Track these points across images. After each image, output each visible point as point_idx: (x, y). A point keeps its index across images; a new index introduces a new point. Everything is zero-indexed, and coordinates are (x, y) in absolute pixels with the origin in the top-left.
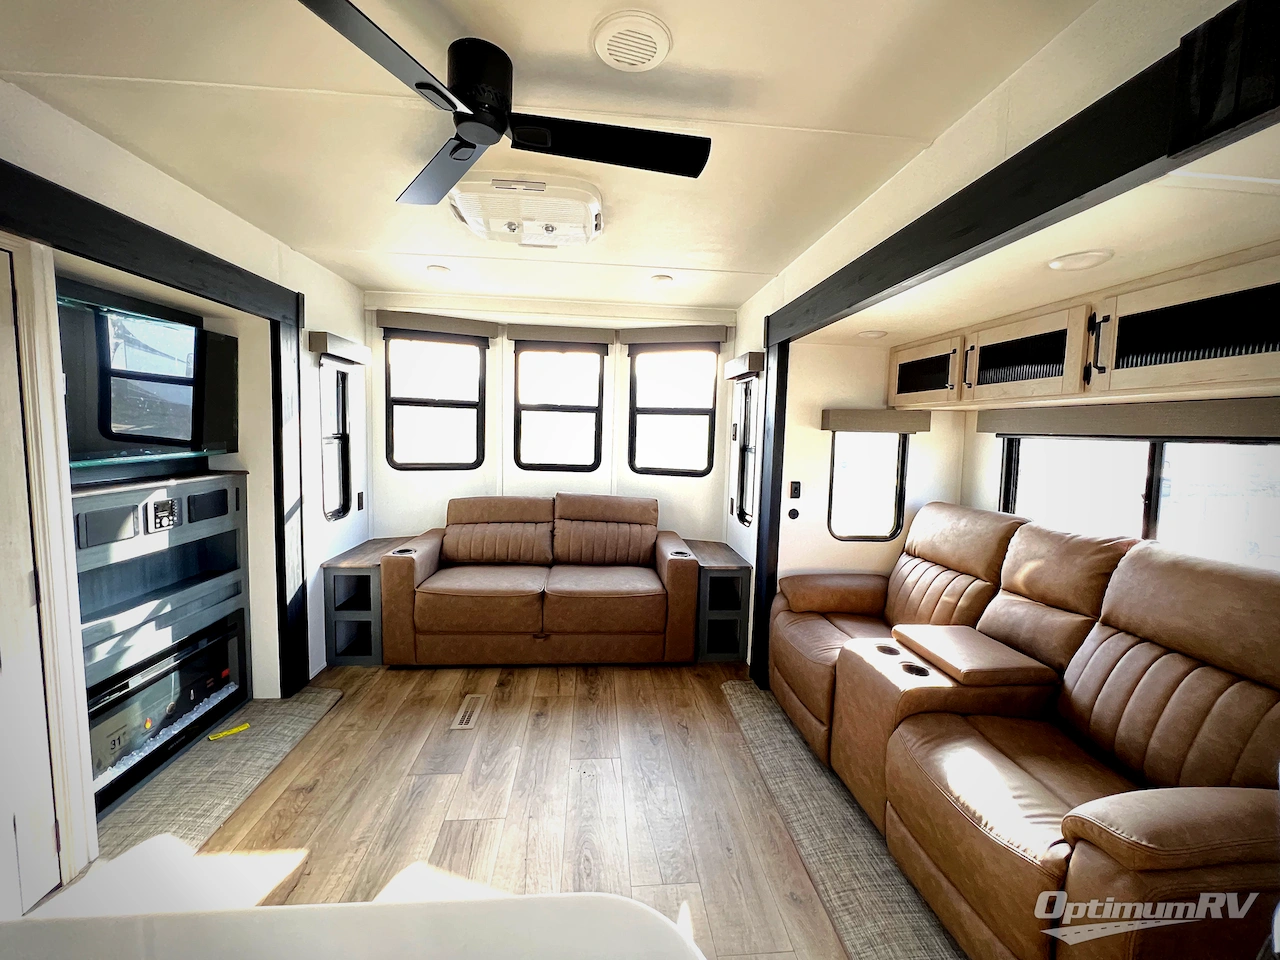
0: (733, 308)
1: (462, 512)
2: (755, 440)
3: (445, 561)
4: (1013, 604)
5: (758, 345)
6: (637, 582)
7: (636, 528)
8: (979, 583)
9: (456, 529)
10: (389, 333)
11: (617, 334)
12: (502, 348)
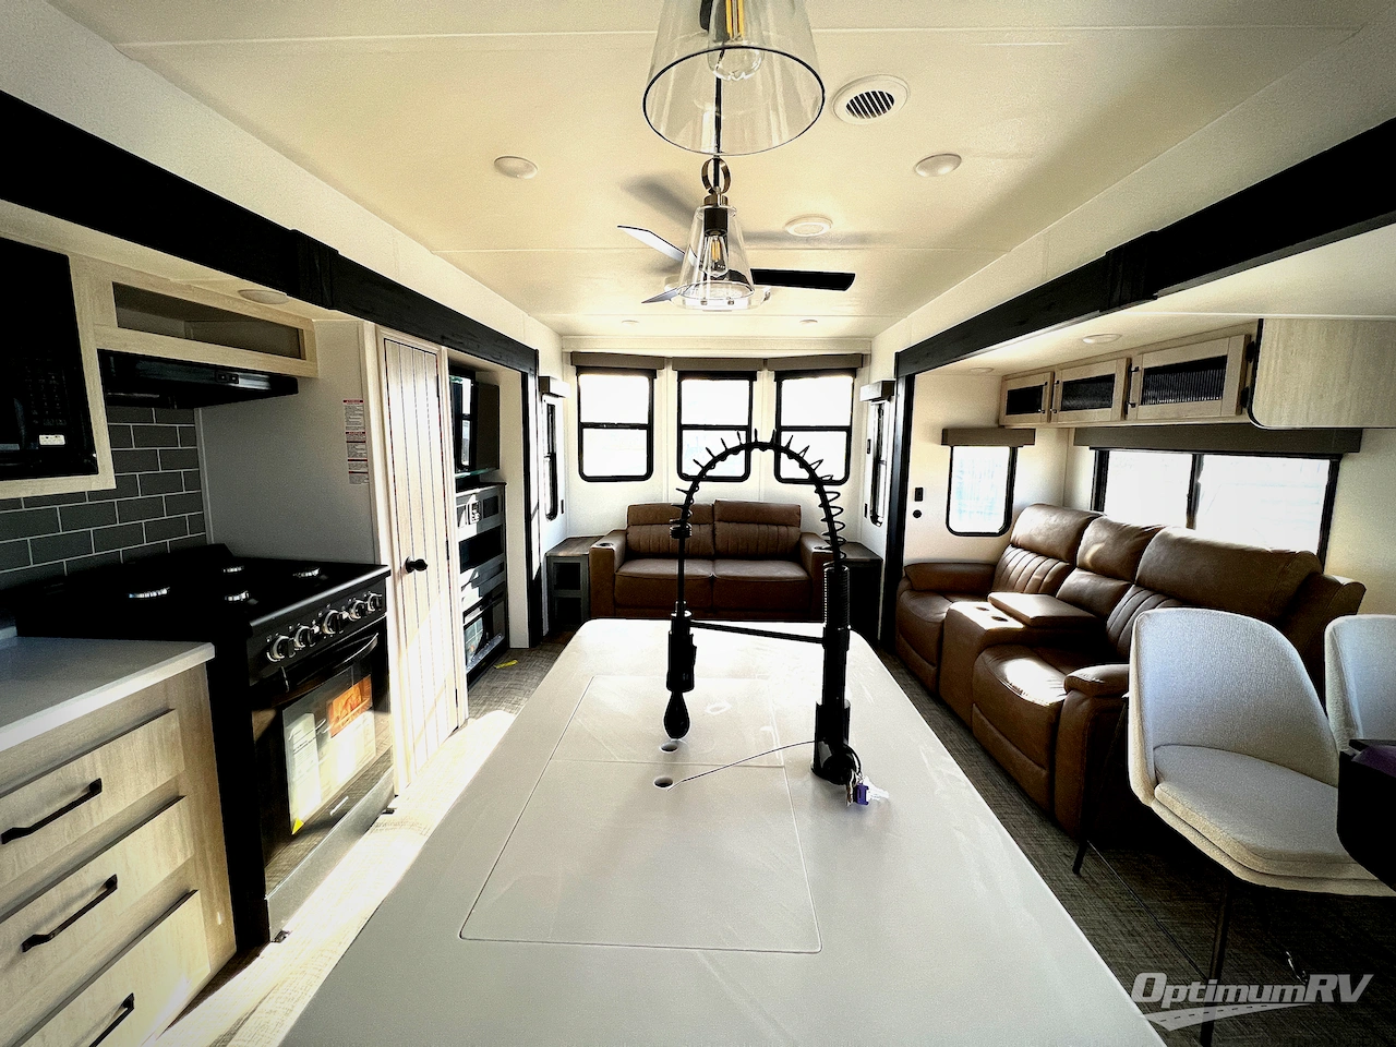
0: (869, 340)
1: (640, 515)
2: (887, 455)
3: (631, 553)
4: (1082, 576)
5: (889, 375)
6: (787, 571)
7: (783, 529)
8: (1061, 564)
9: (637, 529)
10: (580, 370)
11: (765, 363)
12: (667, 377)
